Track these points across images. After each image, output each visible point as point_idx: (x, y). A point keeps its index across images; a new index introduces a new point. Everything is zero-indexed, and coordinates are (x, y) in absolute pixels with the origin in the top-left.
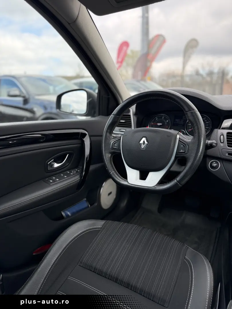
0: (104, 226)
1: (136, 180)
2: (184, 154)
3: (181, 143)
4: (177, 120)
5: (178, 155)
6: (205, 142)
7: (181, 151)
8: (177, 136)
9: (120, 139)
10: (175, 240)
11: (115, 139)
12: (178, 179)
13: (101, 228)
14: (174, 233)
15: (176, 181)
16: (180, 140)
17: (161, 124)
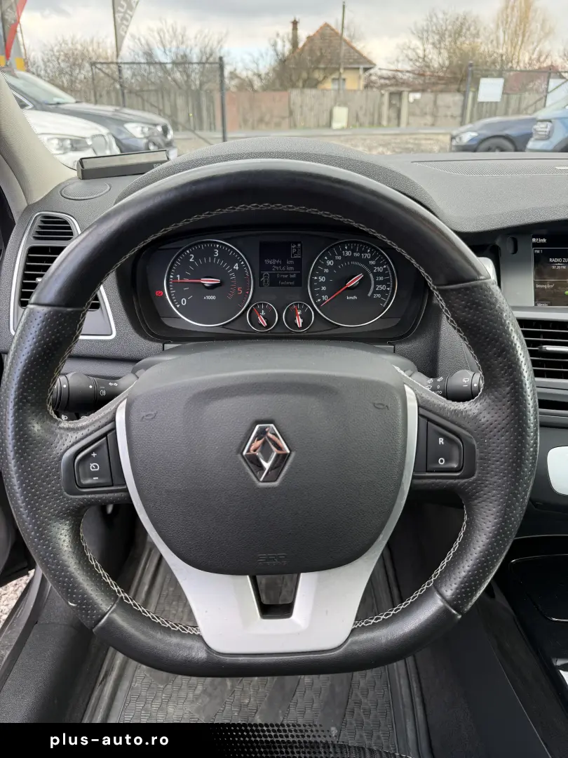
2: (452, 478)
3: (436, 427)
9: (114, 429)
17: (217, 281)
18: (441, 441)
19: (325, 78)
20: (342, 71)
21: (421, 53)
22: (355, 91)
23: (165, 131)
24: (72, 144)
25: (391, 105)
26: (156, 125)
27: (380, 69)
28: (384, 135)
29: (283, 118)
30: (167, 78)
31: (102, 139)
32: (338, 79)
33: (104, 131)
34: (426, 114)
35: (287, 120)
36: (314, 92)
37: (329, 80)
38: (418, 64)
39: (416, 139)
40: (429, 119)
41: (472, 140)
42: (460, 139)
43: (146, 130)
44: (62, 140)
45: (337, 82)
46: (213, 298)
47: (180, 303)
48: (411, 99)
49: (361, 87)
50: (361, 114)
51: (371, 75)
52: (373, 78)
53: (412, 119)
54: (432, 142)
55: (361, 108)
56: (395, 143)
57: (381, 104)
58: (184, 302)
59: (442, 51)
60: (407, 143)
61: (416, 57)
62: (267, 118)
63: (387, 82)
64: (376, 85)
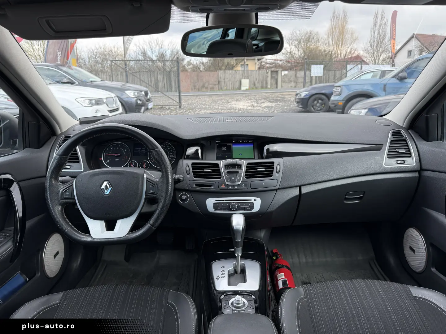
0: (63, 300)
1: (102, 232)
2: (154, 195)
3: (150, 183)
4: (136, 149)
5: (148, 196)
6: (173, 176)
7: (151, 192)
8: (143, 175)
9: (73, 185)
10: (154, 288)
11: (64, 186)
12: (151, 222)
13: (59, 303)
14: (149, 281)
15: (149, 224)
16: (148, 180)
17: (119, 155)
18: (151, 186)
19: (237, 64)
20: (245, 61)
21: (289, 50)
22: (253, 71)
23: (146, 94)
24: (96, 102)
25: (272, 77)
26: (141, 91)
27: (266, 59)
28: (266, 93)
29: (215, 85)
30: (153, 66)
31: (112, 99)
32: (244, 65)
33: (113, 95)
34: (291, 81)
35: (217, 86)
36: (231, 71)
37: (240, 65)
38: (287, 56)
39: (282, 95)
40: (293, 84)
41: (305, 96)
42: (300, 95)
43: (136, 94)
44: (91, 100)
45: (243, 66)
46: (118, 160)
47: (107, 162)
48: (283, 74)
49: (257, 69)
50: (256, 82)
51: (261, 62)
52: (263, 64)
53: (284, 85)
54: (291, 96)
55: (256, 79)
56: (271, 97)
57: (267, 77)
58: (108, 161)
59: (300, 49)
60: (278, 97)
61: (286, 52)
62: (206, 85)
63: (271, 66)
64: (265, 67)
